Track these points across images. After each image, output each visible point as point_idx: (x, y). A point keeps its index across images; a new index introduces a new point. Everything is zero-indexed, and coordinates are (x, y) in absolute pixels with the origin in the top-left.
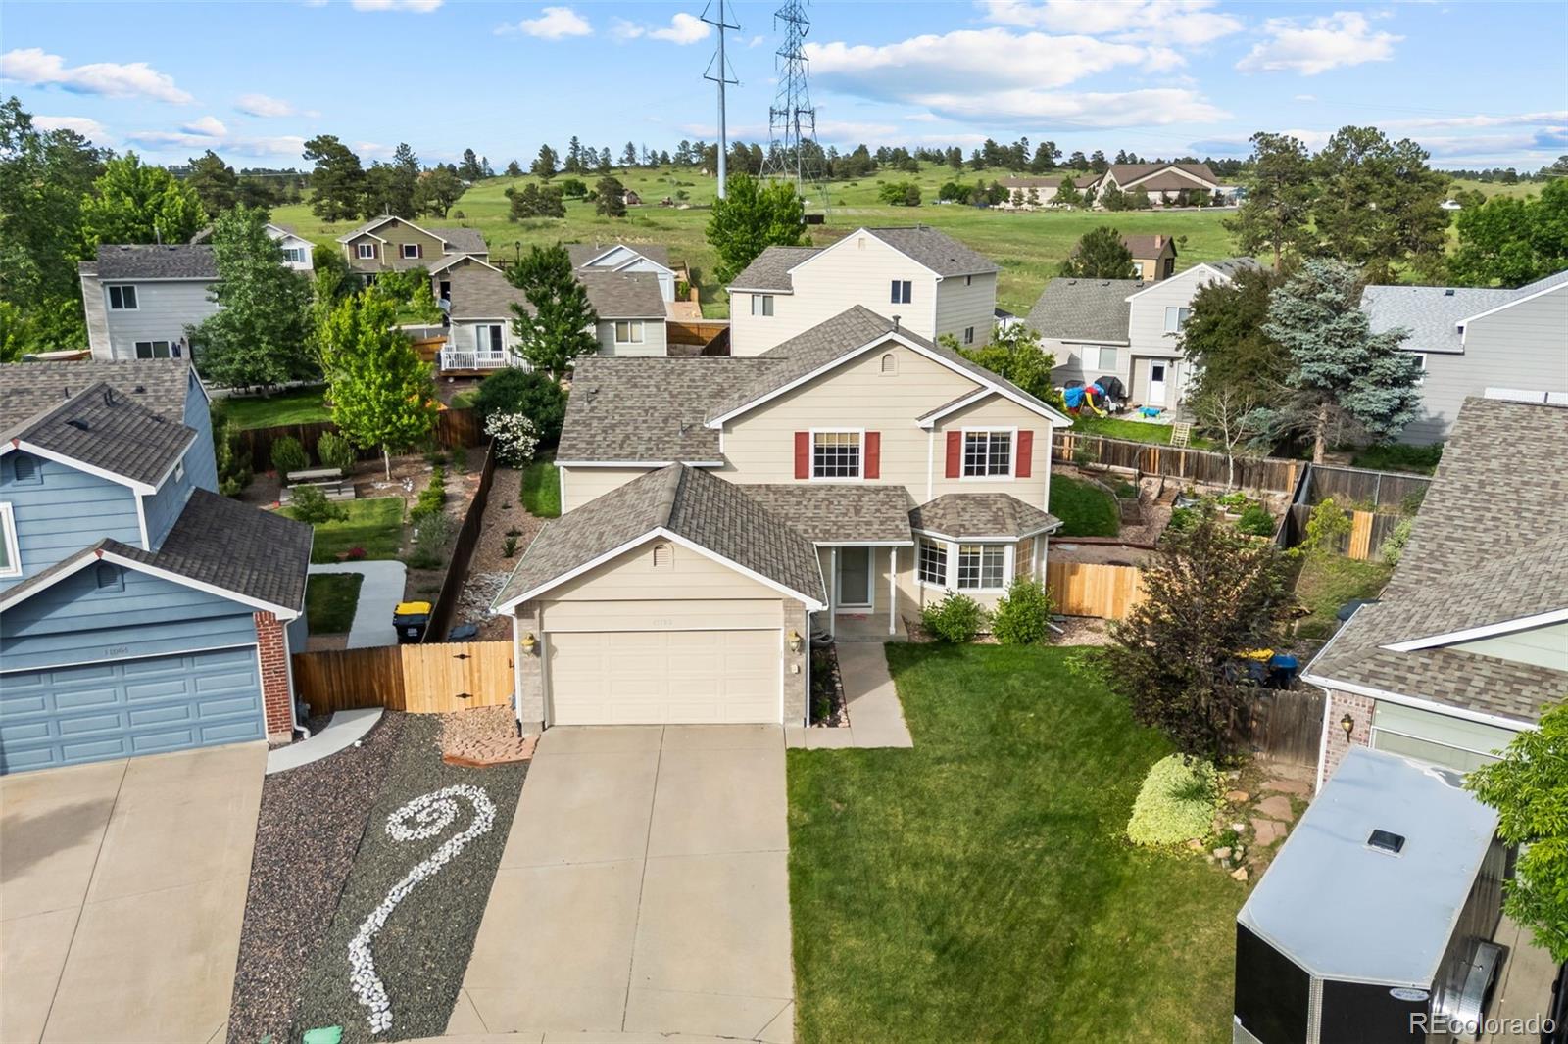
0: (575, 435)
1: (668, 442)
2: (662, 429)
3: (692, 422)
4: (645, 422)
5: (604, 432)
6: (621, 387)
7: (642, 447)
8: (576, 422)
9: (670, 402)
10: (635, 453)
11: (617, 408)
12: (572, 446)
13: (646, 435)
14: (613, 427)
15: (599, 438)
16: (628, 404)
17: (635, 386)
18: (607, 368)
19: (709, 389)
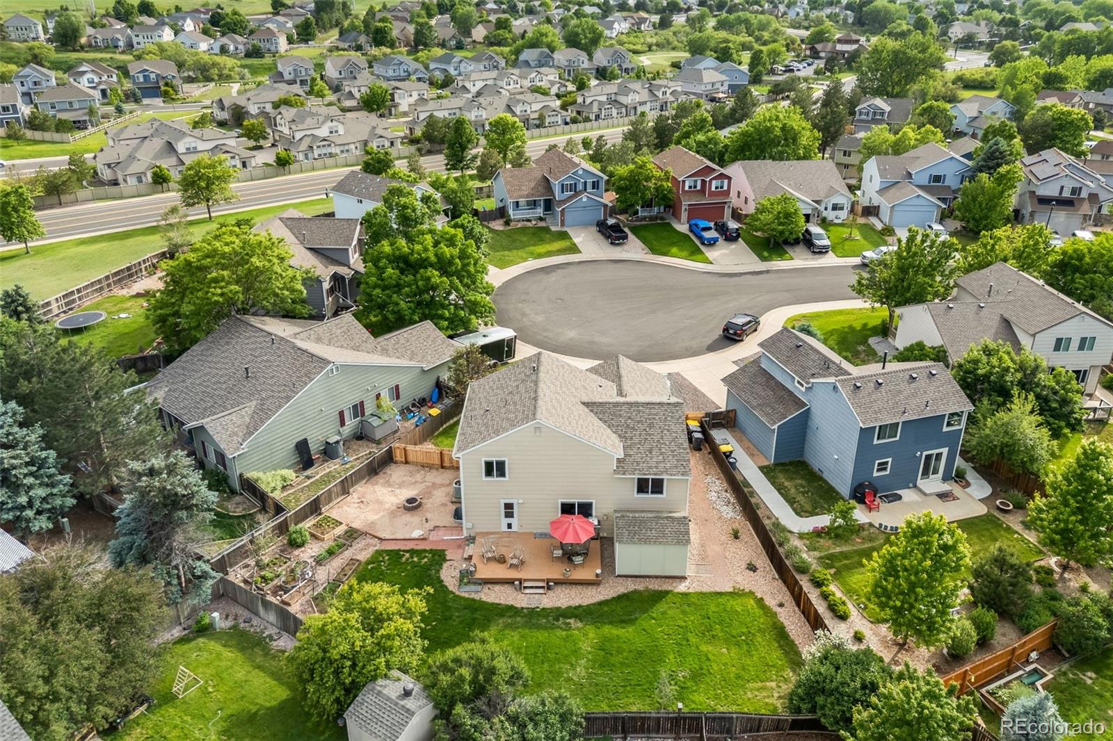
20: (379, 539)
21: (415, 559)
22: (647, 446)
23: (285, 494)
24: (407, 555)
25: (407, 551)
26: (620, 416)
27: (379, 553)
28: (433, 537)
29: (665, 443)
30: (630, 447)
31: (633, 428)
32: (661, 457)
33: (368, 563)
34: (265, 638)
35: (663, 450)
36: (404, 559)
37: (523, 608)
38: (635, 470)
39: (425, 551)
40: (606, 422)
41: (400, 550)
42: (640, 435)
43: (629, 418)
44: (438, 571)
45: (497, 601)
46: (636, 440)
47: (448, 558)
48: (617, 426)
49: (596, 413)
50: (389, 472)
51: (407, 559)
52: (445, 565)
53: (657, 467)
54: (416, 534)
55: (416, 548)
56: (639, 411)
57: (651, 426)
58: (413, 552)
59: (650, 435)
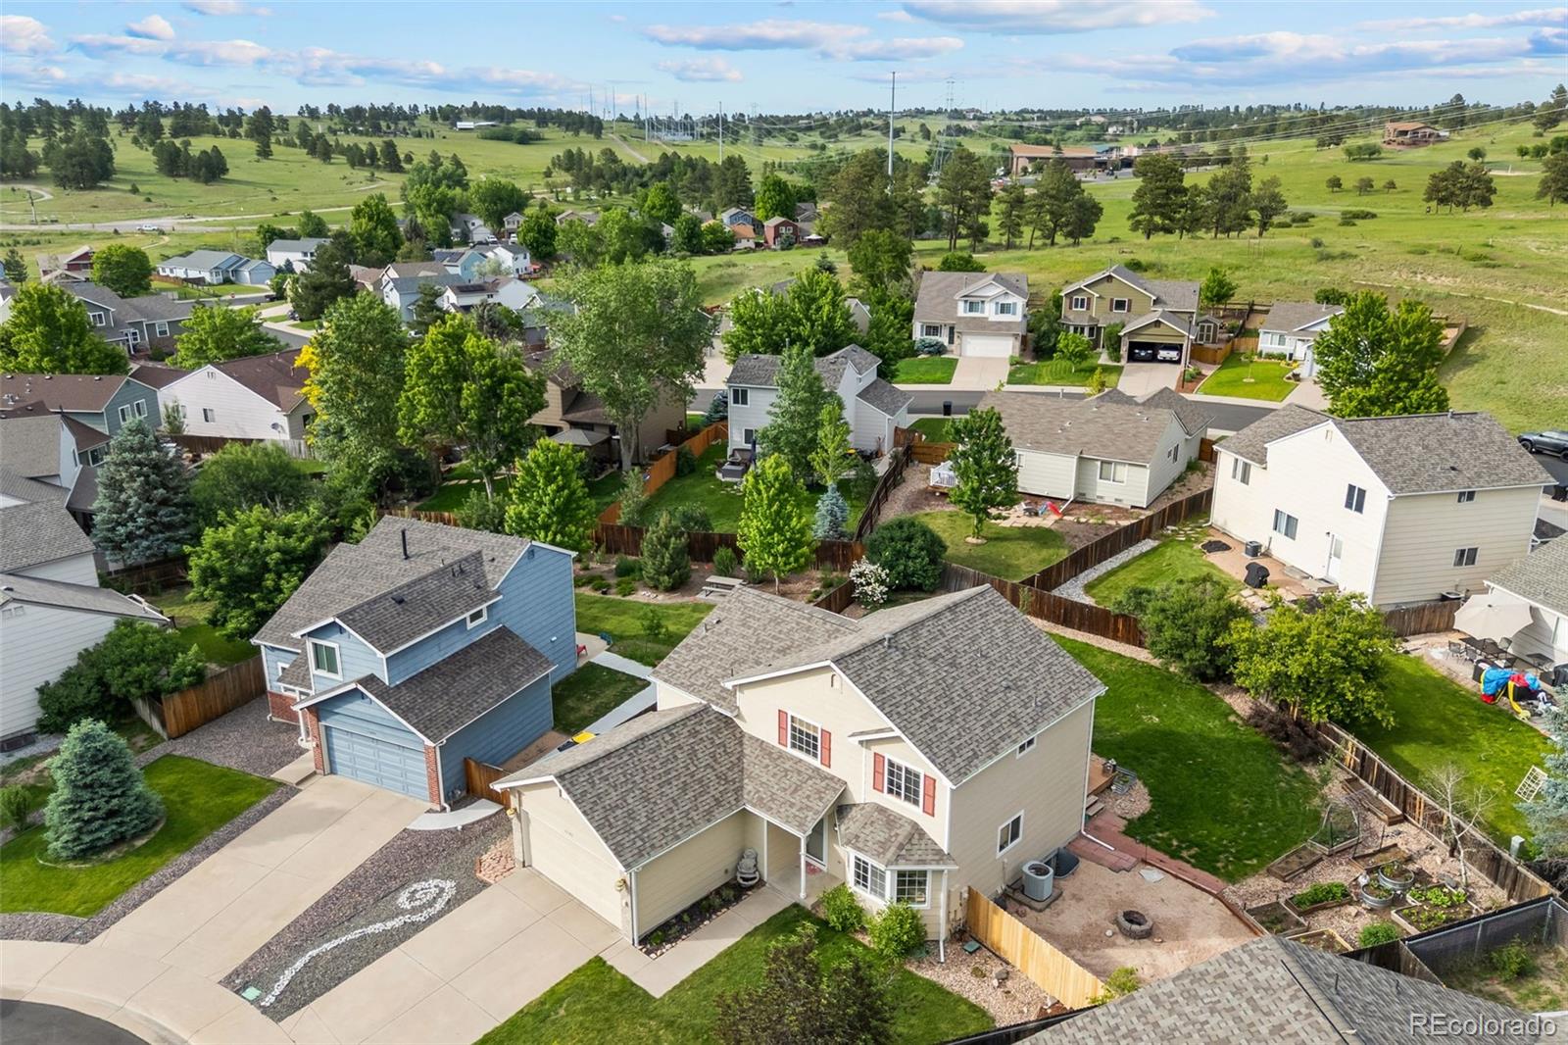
20: (1221, 898)
24: (1185, 854)
25: (1182, 858)
27: (1231, 878)
28: (1129, 860)
33: (1255, 869)
36: (1192, 852)
41: (1194, 866)
44: (1151, 812)
47: (1125, 822)
51: (1188, 848)
52: (1136, 814)
54: (1152, 875)
55: (1166, 858)
58: (1174, 855)
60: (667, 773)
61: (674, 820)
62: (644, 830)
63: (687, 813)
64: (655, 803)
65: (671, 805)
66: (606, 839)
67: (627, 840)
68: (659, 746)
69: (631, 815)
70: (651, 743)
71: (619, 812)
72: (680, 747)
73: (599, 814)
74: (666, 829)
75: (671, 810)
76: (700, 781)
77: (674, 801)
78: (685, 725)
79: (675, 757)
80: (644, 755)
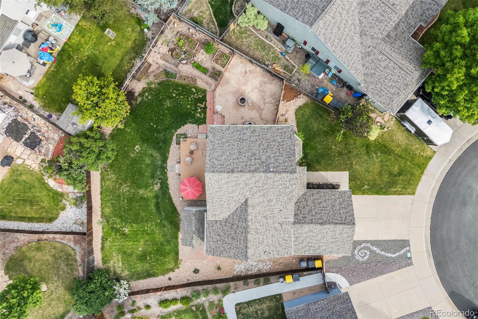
0: (283, 254)
1: (285, 228)
2: (280, 231)
3: (277, 224)
4: (278, 236)
5: (281, 246)
6: (263, 246)
7: (287, 235)
8: (278, 254)
9: (270, 231)
10: (289, 237)
11: (272, 245)
12: (287, 253)
13: (283, 235)
14: (279, 244)
15: (284, 247)
16: (270, 242)
17: (263, 242)
18: (255, 251)
19: (264, 221)
20: (215, 90)
21: (199, 110)
22: (222, 234)
23: (251, 29)
24: (202, 106)
25: (205, 106)
26: (239, 221)
27: (204, 91)
28: (216, 117)
29: (223, 244)
30: (221, 224)
31: (231, 228)
32: (215, 240)
33: (196, 88)
34: (141, 55)
35: (219, 242)
37: (167, 164)
38: (209, 225)
39: (205, 114)
40: (236, 212)
41: (206, 101)
42: (228, 231)
43: (238, 227)
44: (190, 122)
45: (170, 152)
46: (225, 228)
47: (200, 126)
48: (233, 218)
49: (241, 207)
50: (274, 82)
51: (199, 106)
52: (195, 126)
53: (210, 236)
54: (218, 107)
55: (208, 109)
56: (242, 233)
57: (233, 238)
58: (204, 108)
59: (228, 237)
60: (322, 210)
61: (329, 196)
62: (339, 198)
63: (324, 196)
64: (331, 203)
65: (327, 201)
66: (351, 201)
67: (346, 198)
68: (318, 219)
69: (341, 204)
70: (320, 221)
71: (343, 206)
72: (312, 216)
73: (349, 208)
74: (333, 195)
75: (328, 199)
76: (313, 203)
77: (325, 201)
78: (305, 222)
79: (316, 213)
80: (325, 218)
